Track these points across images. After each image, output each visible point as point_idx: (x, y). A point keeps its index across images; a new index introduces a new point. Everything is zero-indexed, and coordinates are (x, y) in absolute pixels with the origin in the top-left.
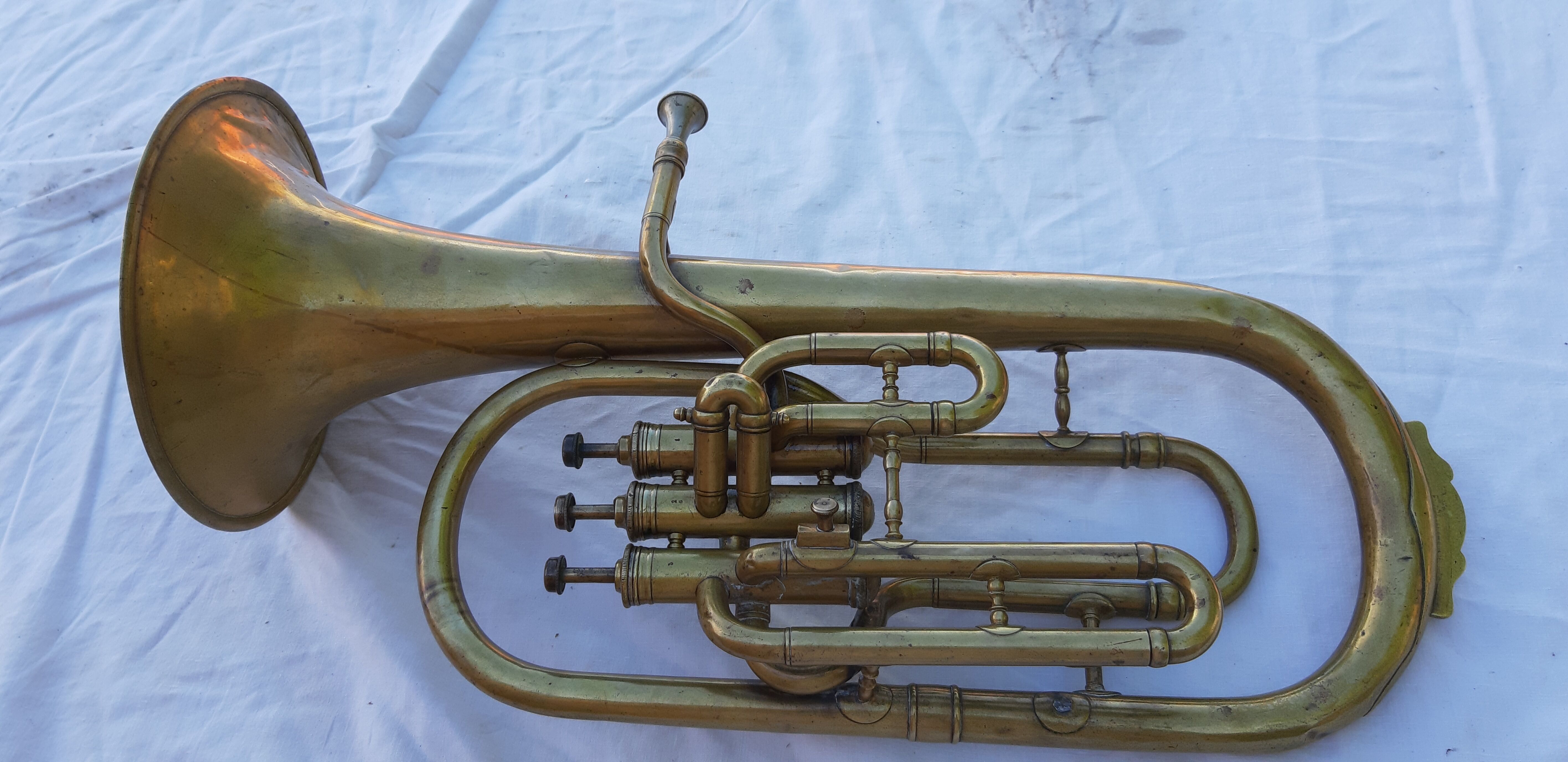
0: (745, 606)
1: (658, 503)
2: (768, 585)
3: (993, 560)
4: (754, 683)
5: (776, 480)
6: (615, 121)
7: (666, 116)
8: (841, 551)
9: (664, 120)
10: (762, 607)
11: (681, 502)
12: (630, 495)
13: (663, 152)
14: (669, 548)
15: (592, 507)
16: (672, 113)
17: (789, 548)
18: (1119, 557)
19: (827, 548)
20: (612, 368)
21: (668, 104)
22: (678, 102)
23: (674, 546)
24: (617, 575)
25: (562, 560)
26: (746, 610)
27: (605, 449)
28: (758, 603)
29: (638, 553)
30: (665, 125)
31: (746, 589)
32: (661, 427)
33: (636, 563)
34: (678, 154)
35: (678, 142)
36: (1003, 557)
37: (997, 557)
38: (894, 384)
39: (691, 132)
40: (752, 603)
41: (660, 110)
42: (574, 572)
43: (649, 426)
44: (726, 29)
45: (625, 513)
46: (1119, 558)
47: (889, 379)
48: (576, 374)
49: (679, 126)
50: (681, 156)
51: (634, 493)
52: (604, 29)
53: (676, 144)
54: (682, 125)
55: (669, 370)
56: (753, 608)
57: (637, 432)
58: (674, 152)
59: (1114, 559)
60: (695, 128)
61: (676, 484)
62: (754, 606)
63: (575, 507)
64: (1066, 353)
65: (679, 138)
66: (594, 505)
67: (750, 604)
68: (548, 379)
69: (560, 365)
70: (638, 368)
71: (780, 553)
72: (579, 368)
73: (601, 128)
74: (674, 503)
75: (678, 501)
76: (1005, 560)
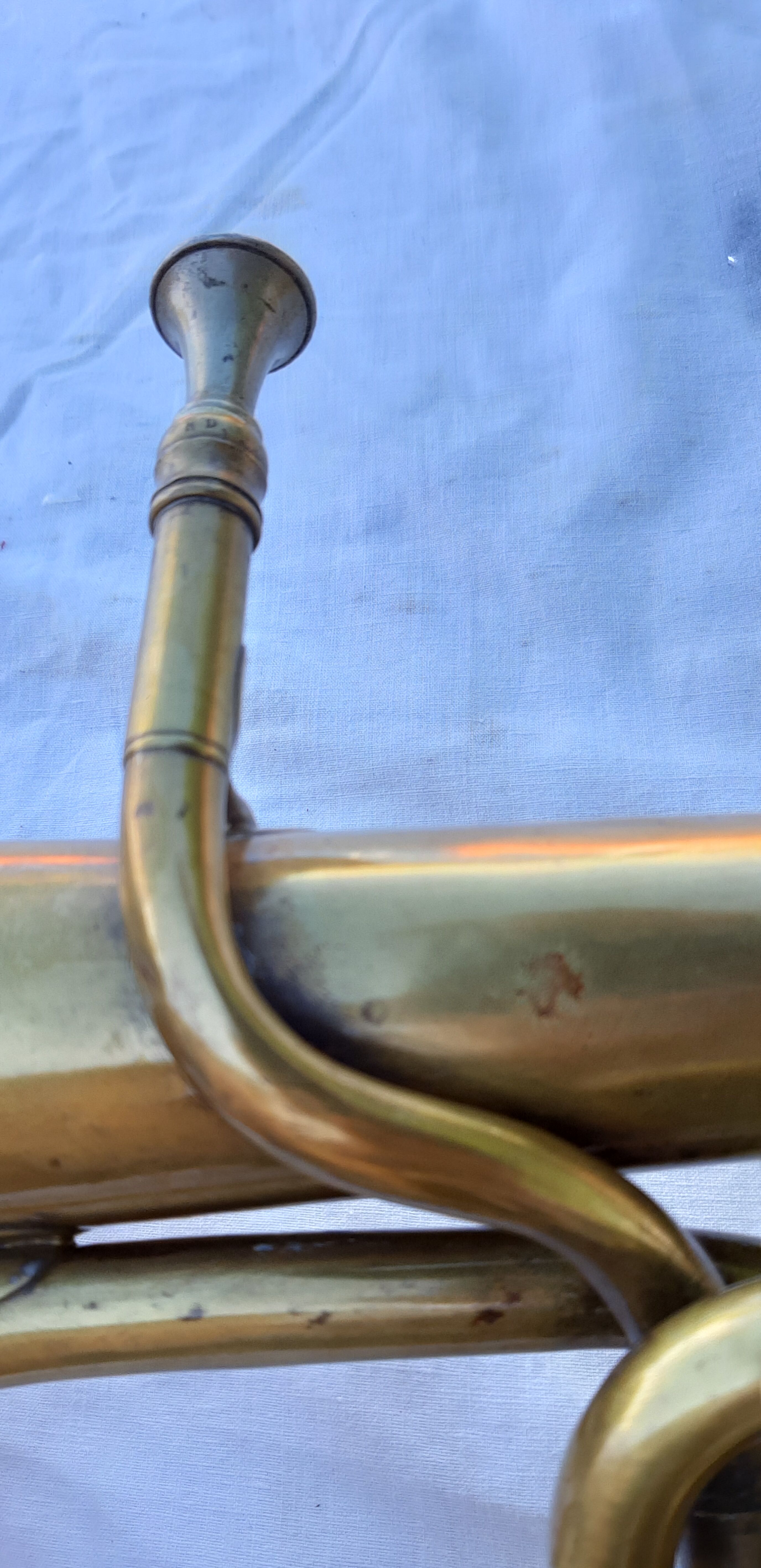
6: (102, 342)
7: (177, 326)
9: (174, 337)
13: (178, 465)
16: (195, 315)
21: (181, 285)
22: (212, 275)
30: (180, 355)
34: (229, 468)
35: (225, 419)
39: (270, 368)
41: (159, 308)
44: (323, 97)
49: (225, 359)
50: (240, 472)
52: (60, 137)
53: (217, 430)
54: (233, 352)
58: (213, 459)
60: (280, 355)
65: (227, 403)
73: (70, 364)
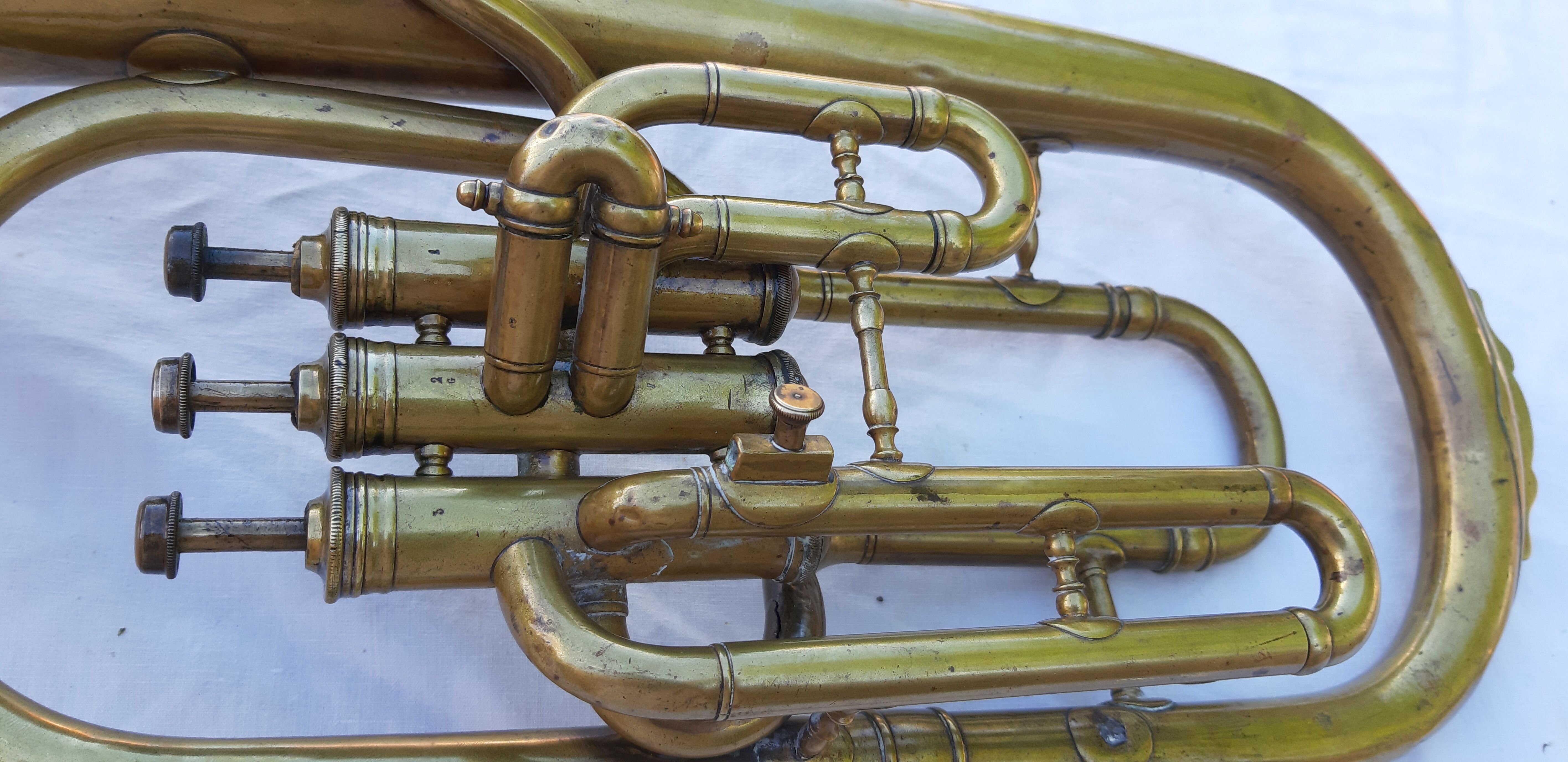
0: (586, 591)
1: (401, 382)
2: (641, 550)
3: (1064, 500)
4: (594, 736)
5: (656, 343)
8: (814, 488)
10: (618, 591)
11: (452, 381)
12: (339, 363)
14: (420, 477)
15: (241, 385)
17: (712, 483)
18: (1244, 491)
19: (787, 482)
20: (264, 95)
23: (433, 471)
24: (314, 533)
25: (174, 503)
26: (588, 598)
27: (265, 261)
28: (610, 584)
29: (362, 488)
31: (596, 560)
32: (394, 224)
33: (362, 510)
36: (1079, 496)
37: (1072, 496)
38: (855, 172)
40: (599, 584)
42: (208, 530)
43: (369, 220)
45: (327, 403)
46: (1244, 494)
47: (846, 166)
48: (182, 99)
51: (347, 357)
55: (386, 113)
56: (602, 595)
57: (344, 229)
59: (1238, 496)
61: (428, 343)
62: (603, 589)
63: (196, 384)
64: (1041, 153)
66: (245, 382)
67: (596, 586)
68: (118, 106)
69: (140, 77)
70: (321, 102)
71: (695, 493)
72: (188, 89)
74: (437, 383)
75: (444, 380)
76: (1083, 501)
